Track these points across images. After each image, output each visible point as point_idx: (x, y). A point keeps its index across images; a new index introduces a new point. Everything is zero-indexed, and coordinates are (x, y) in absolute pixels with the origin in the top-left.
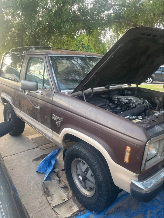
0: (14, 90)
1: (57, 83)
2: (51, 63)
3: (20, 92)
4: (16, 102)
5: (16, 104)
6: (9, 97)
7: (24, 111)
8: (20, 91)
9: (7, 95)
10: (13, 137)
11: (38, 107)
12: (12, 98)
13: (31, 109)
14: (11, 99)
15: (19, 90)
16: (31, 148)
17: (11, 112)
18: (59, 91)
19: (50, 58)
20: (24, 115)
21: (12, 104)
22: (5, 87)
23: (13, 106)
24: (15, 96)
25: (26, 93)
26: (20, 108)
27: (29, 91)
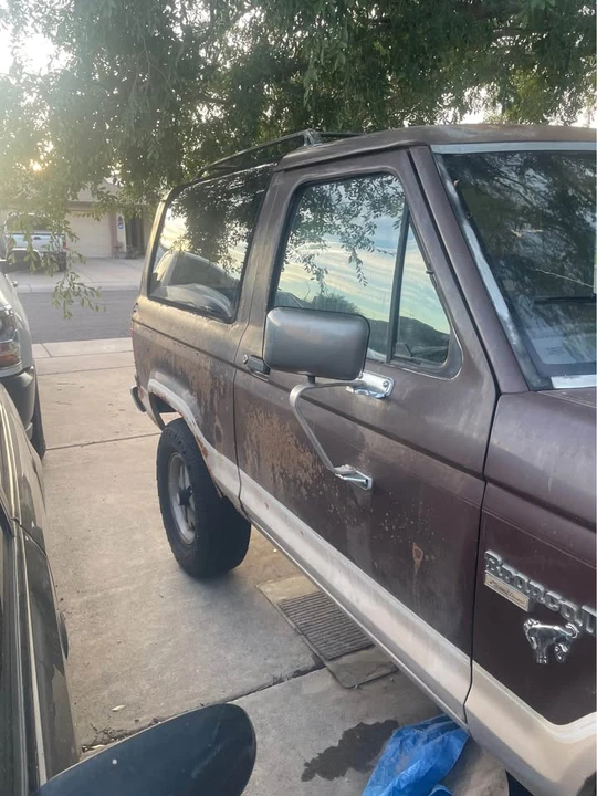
0: (208, 363)
1: (510, 327)
2: (455, 195)
3: (240, 373)
4: (217, 423)
5: (218, 432)
6: (186, 393)
7: (257, 476)
8: (242, 370)
9: (175, 385)
10: (198, 586)
11: (364, 478)
12: (199, 403)
13: (303, 476)
14: (195, 402)
15: (234, 365)
16: (286, 670)
17: (189, 468)
18: (536, 381)
19: (441, 166)
20: (259, 496)
21: (197, 431)
22: (167, 343)
23: (203, 440)
24: (212, 392)
25: (294, 394)
26: (238, 457)
27: (312, 379)
